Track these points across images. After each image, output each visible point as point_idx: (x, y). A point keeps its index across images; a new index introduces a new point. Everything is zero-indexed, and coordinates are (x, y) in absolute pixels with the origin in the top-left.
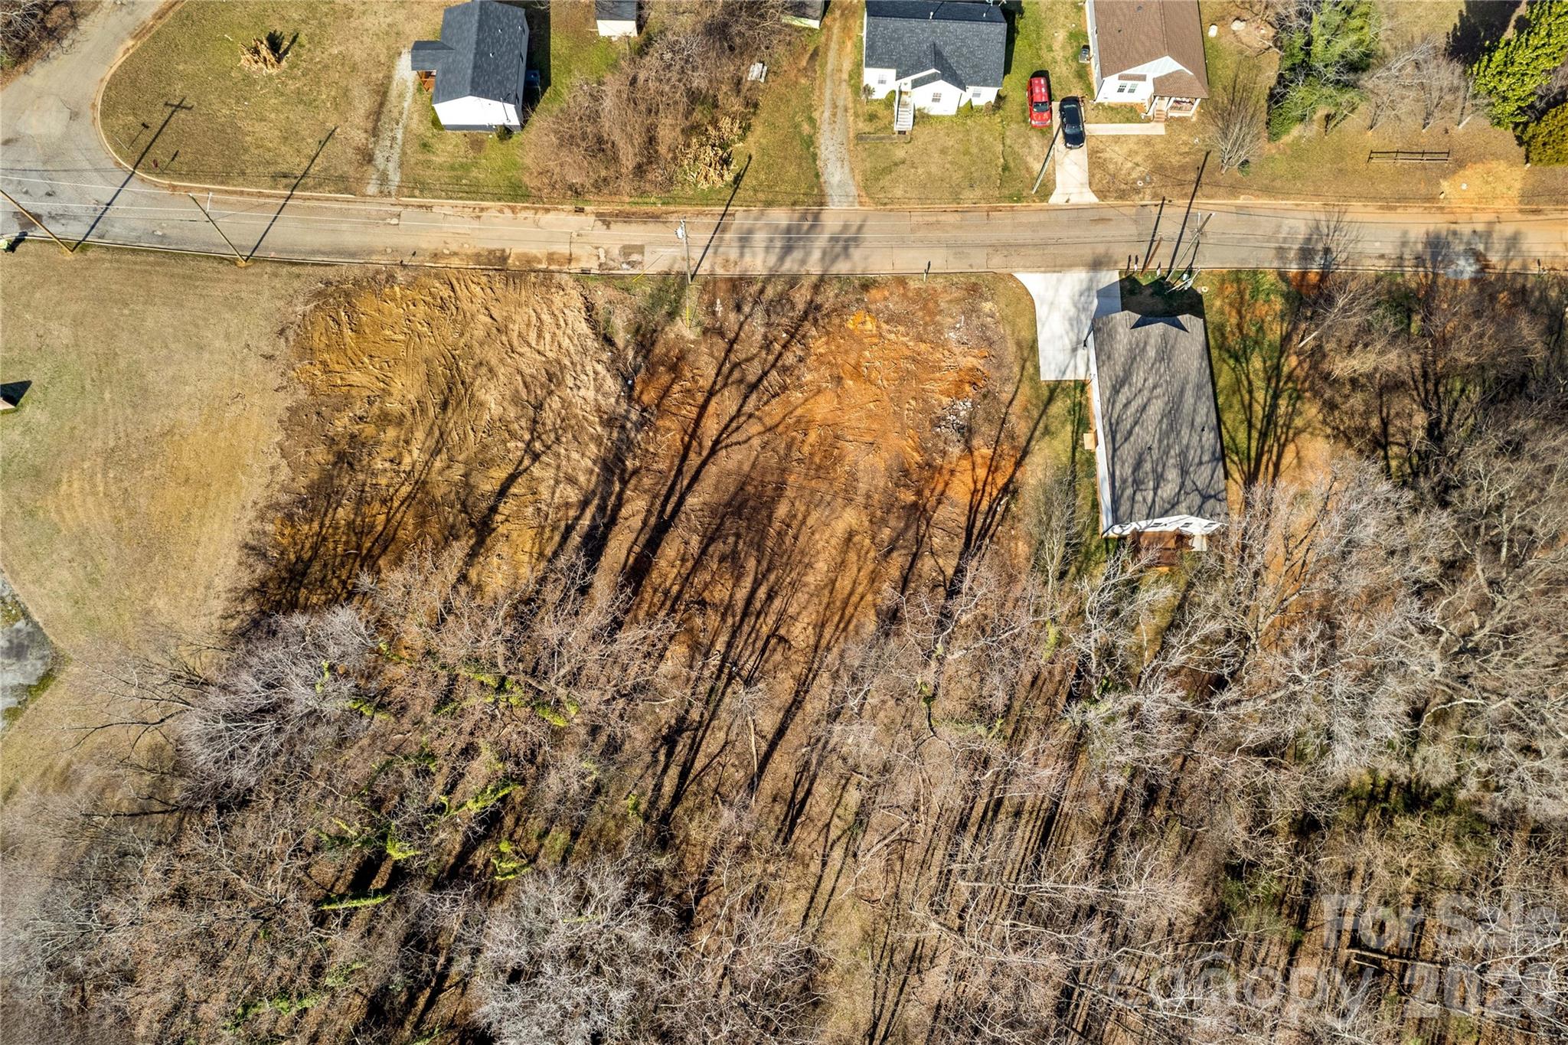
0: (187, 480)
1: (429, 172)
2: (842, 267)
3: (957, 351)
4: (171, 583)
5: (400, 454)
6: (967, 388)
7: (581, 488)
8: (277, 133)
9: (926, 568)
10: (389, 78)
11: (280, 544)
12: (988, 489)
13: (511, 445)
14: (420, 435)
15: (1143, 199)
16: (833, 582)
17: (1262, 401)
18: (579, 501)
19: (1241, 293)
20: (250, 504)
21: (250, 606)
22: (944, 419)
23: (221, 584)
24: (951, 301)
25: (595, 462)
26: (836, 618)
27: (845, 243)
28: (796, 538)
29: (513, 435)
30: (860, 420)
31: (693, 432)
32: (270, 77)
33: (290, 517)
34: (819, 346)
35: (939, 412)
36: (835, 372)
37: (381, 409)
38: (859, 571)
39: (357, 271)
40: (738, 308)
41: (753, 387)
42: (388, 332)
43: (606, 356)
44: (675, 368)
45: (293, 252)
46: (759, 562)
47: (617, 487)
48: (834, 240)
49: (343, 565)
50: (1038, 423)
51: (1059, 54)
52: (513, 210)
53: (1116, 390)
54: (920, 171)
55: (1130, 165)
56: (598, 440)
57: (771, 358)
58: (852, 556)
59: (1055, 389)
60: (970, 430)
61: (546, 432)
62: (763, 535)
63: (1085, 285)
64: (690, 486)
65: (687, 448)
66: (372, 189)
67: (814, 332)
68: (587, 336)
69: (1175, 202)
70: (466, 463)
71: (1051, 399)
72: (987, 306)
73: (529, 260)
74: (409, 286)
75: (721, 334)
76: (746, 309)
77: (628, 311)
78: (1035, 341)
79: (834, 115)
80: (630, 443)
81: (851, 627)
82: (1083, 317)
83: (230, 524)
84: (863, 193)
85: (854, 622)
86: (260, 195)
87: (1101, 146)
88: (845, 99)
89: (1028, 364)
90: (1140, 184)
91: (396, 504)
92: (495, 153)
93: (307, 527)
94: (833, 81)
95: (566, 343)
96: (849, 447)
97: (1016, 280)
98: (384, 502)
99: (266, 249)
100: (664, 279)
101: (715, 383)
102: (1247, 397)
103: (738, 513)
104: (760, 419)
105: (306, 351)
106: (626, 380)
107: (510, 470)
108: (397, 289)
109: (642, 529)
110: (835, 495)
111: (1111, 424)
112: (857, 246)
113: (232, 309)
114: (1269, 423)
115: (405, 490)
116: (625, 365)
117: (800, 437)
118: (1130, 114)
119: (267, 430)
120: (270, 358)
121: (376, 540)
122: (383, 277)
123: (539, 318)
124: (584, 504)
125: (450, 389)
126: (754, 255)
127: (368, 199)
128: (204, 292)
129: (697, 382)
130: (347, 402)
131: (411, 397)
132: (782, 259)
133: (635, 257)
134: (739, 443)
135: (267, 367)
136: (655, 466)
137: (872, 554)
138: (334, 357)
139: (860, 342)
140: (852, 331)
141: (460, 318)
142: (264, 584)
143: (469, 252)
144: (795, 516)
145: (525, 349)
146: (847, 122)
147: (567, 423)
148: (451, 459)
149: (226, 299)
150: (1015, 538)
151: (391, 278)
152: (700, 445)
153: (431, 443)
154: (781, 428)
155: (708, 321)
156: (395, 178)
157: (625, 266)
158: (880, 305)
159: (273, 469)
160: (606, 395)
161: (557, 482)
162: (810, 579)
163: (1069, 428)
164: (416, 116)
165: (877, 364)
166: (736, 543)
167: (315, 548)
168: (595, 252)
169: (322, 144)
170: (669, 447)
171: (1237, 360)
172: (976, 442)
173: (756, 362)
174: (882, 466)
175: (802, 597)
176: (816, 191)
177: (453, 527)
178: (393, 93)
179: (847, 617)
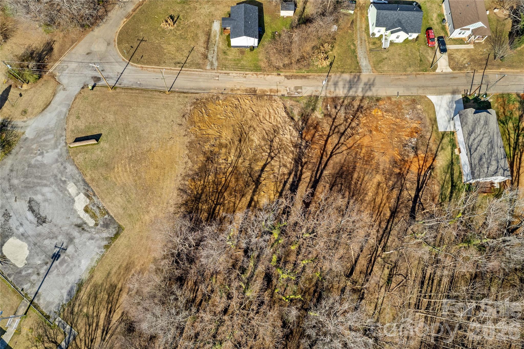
0: (157, 167)
1: (227, 62)
2: (369, 94)
3: (410, 122)
4: (155, 202)
5: (227, 157)
6: (415, 134)
7: (288, 169)
8: (175, 48)
9: (405, 194)
10: (210, 30)
11: (191, 188)
12: (424, 168)
13: (264, 154)
14: (233, 151)
15: (468, 70)
16: (375, 199)
17: (513, 138)
18: (288, 173)
19: (504, 101)
20: (179, 175)
21: (183, 209)
22: (407, 144)
23: (172, 202)
24: (406, 105)
25: (292, 160)
26: (377, 212)
27: (370, 85)
28: (361, 185)
29: (264, 151)
30: (379, 145)
31: (324, 149)
32: (171, 30)
33: (193, 179)
34: (363, 120)
35: (405, 142)
36: (369, 129)
37: (219, 142)
38: (383, 195)
39: (206, 95)
40: (336, 108)
41: (343, 134)
42: (219, 116)
43: (292, 124)
44: (315, 128)
45: (184, 89)
46: (349, 193)
47: (300, 168)
48: (365, 84)
49: (212, 195)
50: (439, 146)
51: (435, 22)
52: (257, 74)
53: (470, 135)
54: (392, 61)
55: (462, 59)
56: (292, 152)
57: (347, 124)
58: (380, 191)
59: (444, 134)
60: (416, 148)
61: (275, 150)
62: (350, 184)
63: (451, 100)
64: (324, 168)
65: (322, 155)
66: (208, 67)
67: (361, 115)
68: (285, 117)
69: (479, 71)
70: (249, 160)
71: (443, 138)
72: (419, 107)
73: (264, 91)
74: (225, 100)
75: (330, 116)
76: (338, 108)
77: (299, 109)
78: (436, 118)
79: (361, 42)
80: (303, 153)
81: (382, 214)
82: (451, 110)
83: (173, 182)
84: (374, 69)
85: (383, 212)
86: (171, 69)
87: (452, 53)
88: (365, 37)
89: (434, 126)
90: (466, 65)
91: (228, 174)
92: (249, 55)
93: (199, 182)
94: (360, 31)
95: (279, 119)
96: (376, 154)
97: (427, 98)
98: (224, 174)
99: (175, 88)
100: (310, 98)
101: (330, 133)
102: (508, 136)
103: (341, 176)
104: (346, 145)
105: (193, 123)
106: (299, 132)
107: (264, 163)
108: (220, 101)
109: (310, 182)
110: (373, 170)
111: (469, 146)
112: (374, 87)
113: (166, 108)
114: (516, 145)
115: (230, 169)
116: (299, 127)
117: (359, 151)
118: (461, 41)
119: (183, 150)
120: (181, 125)
121: (223, 187)
122: (215, 97)
123: (269, 111)
124: (290, 174)
125: (241, 135)
126: (339, 90)
127: (207, 71)
128: (156, 103)
129: (323, 132)
130: (208, 140)
131: (229, 138)
132: (349, 91)
133: (299, 90)
134: (339, 153)
135: (180, 128)
136: (312, 161)
137: (387, 190)
138: (202, 124)
139: (377, 118)
140: (374, 115)
141: (242, 111)
142: (187, 202)
143: (243, 89)
144: (360, 177)
145: (265, 122)
146: (366, 45)
147: (282, 147)
148: (244, 159)
149: (164, 105)
150: (434, 184)
151: (218, 98)
152: (326, 153)
153: (237, 153)
154: (353, 148)
155: (325, 112)
156: (216, 64)
157: (296, 93)
158: (383, 106)
159: (186, 163)
160: (294, 137)
161: (280, 167)
162: (367, 198)
163: (450, 147)
164: (221, 43)
165: (383, 126)
166: (341, 187)
167: (203, 190)
168: (286, 88)
169: (190, 52)
170: (316, 155)
171: (504, 124)
172: (419, 152)
173: (342, 126)
174: (388, 160)
175: (365, 205)
176: (358, 68)
177: (247, 182)
178: (212, 35)
179: (380, 211)
